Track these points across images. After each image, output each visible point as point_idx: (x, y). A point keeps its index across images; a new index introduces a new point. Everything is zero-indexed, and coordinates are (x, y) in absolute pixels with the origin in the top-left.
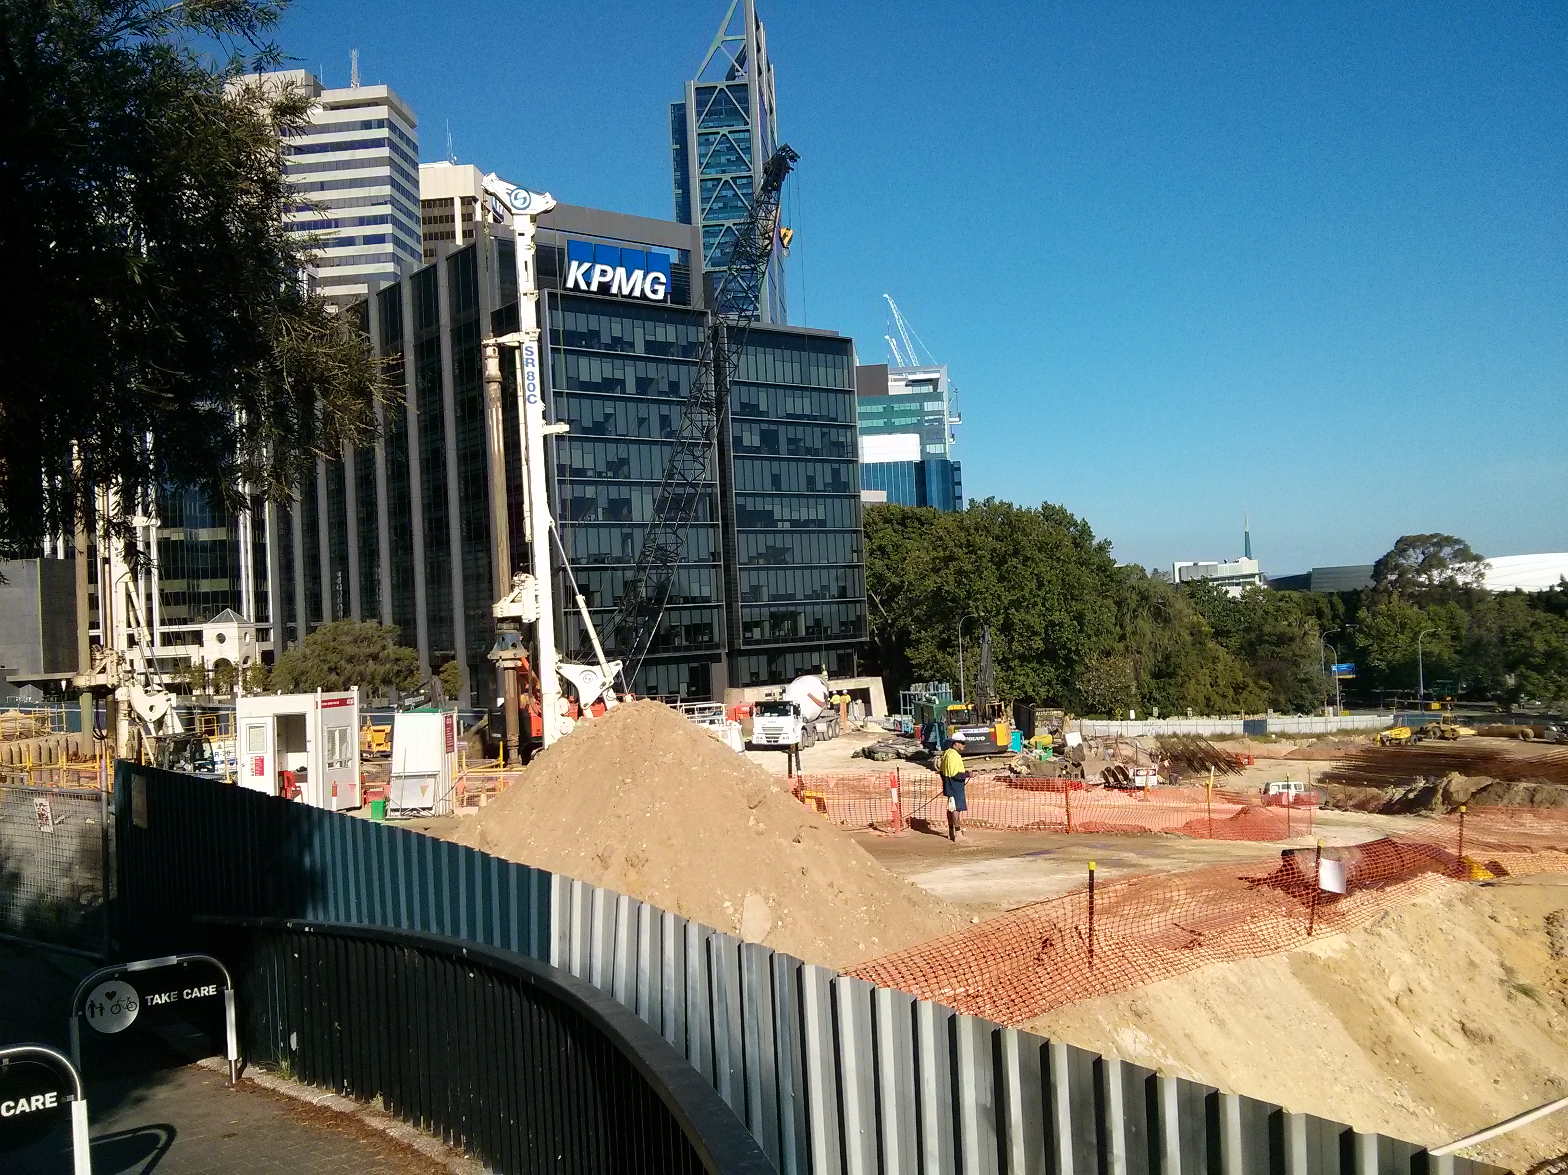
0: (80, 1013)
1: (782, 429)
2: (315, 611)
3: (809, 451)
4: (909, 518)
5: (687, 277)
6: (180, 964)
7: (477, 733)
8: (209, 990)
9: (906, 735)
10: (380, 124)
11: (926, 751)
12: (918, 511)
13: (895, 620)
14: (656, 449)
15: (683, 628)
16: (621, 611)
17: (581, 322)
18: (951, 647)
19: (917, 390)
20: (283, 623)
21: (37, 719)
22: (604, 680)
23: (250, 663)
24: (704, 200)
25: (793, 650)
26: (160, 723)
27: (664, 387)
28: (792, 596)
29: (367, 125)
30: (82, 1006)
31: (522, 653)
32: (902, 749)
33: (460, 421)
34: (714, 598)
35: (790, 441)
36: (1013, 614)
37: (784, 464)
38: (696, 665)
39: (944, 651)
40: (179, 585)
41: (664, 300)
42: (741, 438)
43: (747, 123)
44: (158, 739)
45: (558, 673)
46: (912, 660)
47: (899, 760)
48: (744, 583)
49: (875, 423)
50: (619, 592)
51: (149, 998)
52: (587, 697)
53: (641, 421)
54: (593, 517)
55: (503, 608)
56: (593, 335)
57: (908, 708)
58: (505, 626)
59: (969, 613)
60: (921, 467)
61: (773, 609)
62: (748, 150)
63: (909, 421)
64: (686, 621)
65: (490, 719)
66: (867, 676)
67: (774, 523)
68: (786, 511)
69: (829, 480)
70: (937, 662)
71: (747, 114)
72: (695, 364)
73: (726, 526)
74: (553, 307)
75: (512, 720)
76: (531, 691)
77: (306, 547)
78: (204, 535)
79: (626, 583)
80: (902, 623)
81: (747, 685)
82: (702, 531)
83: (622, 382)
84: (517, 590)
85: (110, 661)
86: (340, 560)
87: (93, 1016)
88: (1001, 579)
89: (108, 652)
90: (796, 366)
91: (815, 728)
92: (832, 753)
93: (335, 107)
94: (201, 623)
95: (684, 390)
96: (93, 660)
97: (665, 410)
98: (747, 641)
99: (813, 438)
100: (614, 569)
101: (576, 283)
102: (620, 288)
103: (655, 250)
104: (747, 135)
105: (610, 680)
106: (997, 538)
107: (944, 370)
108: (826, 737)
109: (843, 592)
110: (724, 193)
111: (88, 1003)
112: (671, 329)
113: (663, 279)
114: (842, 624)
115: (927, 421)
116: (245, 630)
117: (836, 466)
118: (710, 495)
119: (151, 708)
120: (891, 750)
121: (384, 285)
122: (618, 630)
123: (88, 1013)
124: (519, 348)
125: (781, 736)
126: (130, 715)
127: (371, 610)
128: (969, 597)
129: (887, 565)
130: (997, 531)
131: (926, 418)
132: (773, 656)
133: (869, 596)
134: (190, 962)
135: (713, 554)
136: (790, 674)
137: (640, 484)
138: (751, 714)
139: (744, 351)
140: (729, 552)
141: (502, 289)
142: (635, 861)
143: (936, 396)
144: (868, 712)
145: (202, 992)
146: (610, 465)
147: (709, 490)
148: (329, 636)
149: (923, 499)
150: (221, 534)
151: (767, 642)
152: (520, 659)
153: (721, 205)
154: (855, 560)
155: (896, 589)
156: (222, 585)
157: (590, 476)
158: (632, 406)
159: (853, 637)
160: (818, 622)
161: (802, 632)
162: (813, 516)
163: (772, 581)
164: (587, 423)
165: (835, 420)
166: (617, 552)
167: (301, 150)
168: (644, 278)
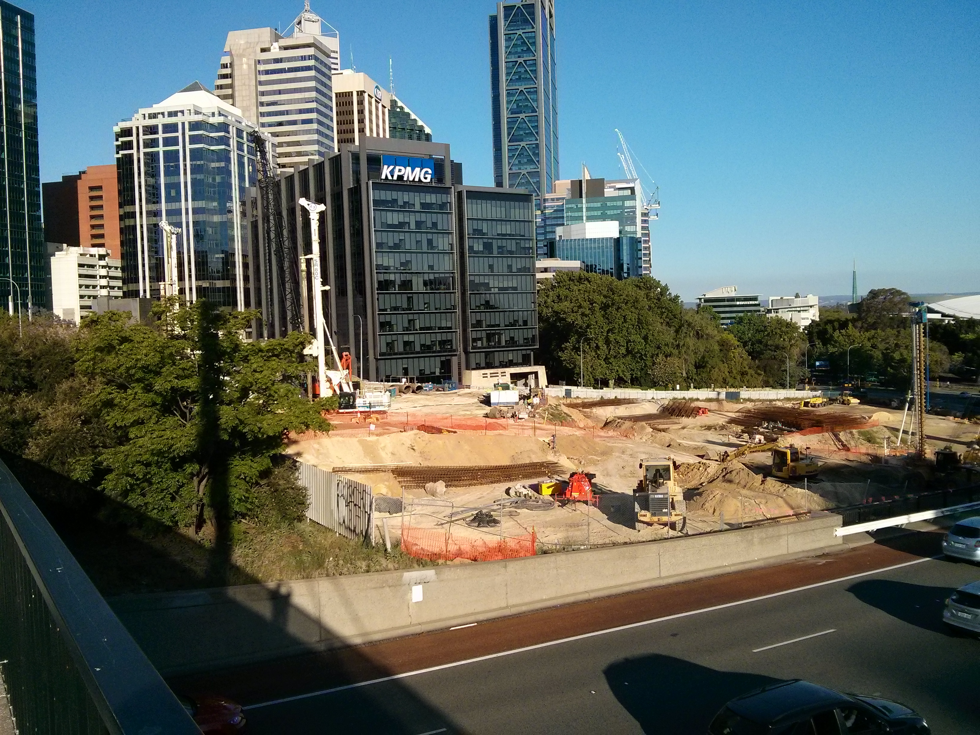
1: (494, 242)
2: (271, 326)
3: (511, 252)
10: (310, 57)
14: (425, 256)
15: (438, 342)
17: (388, 195)
19: (621, 193)
22: (341, 376)
24: (508, 74)
25: (498, 352)
27: (429, 225)
28: (498, 325)
29: (303, 58)
34: (455, 327)
35: (499, 247)
37: (496, 259)
38: (444, 359)
41: (431, 182)
42: (473, 247)
43: (533, 28)
45: (325, 374)
48: (473, 319)
49: (596, 213)
50: (406, 325)
53: (418, 242)
54: (393, 289)
55: (306, 352)
56: (395, 201)
58: (307, 357)
59: (586, 335)
61: (488, 332)
62: (534, 44)
63: (615, 212)
64: (439, 339)
66: (537, 365)
67: (489, 289)
68: (496, 282)
69: (519, 266)
71: (534, 21)
72: (446, 213)
73: (463, 291)
74: (374, 188)
77: (268, 293)
78: (219, 284)
79: (409, 320)
81: (475, 369)
82: (448, 295)
83: (408, 224)
90: (503, 209)
93: (286, 48)
95: (440, 226)
97: (430, 236)
98: (474, 347)
99: (511, 245)
100: (403, 313)
101: (386, 176)
102: (408, 177)
104: (533, 34)
107: (638, 181)
109: (525, 323)
110: (519, 70)
112: (434, 196)
113: (430, 172)
114: (525, 339)
115: (626, 212)
121: (302, 168)
124: (313, 259)
128: (587, 327)
131: (626, 210)
132: (488, 355)
135: (453, 306)
136: (497, 363)
137: (417, 273)
139: (475, 203)
140: (464, 305)
143: (633, 197)
146: (402, 264)
150: (228, 283)
151: (485, 348)
153: (517, 77)
154: (533, 307)
157: (392, 270)
158: (413, 235)
159: (530, 346)
160: (512, 338)
161: (503, 344)
162: (510, 285)
163: (488, 318)
164: (391, 244)
165: (524, 236)
166: (405, 306)
167: (267, 72)
168: (421, 171)
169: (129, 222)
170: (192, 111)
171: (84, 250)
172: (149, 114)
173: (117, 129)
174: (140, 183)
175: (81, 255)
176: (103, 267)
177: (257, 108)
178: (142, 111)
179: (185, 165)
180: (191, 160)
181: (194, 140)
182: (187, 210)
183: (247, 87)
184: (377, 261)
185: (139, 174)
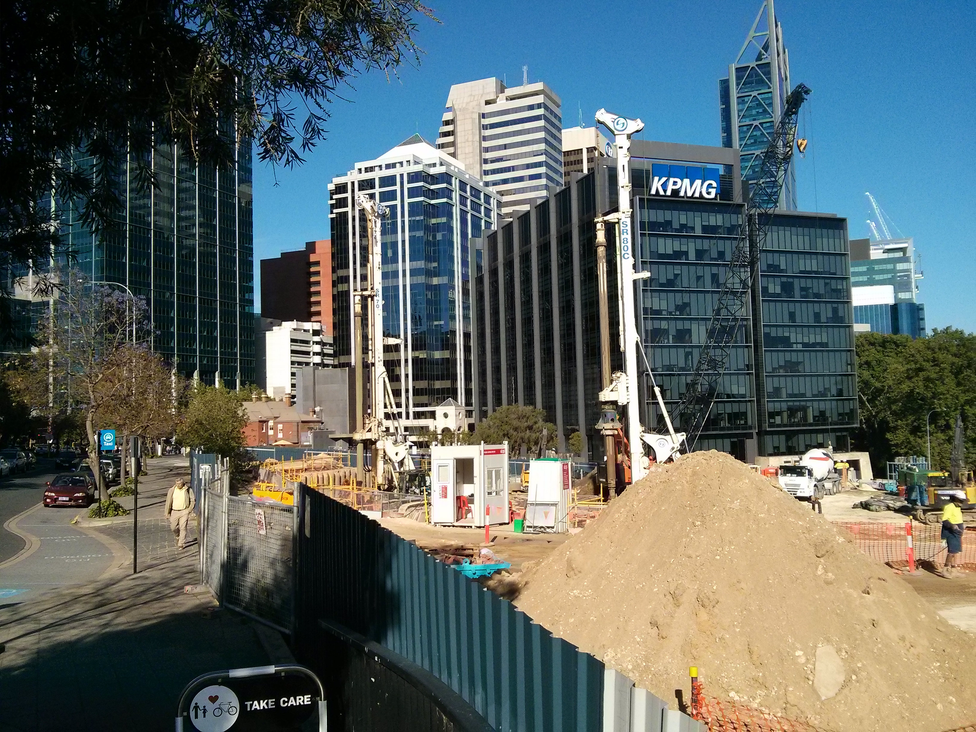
0: (185, 714)
1: (796, 281)
2: (498, 401)
3: (817, 295)
4: (888, 342)
5: (731, 183)
6: (277, 672)
7: (591, 478)
8: (306, 700)
9: (892, 493)
10: (539, 106)
11: (910, 505)
12: (894, 337)
13: (877, 413)
14: (709, 296)
15: (726, 415)
16: (684, 403)
17: (660, 216)
18: (920, 432)
19: (891, 255)
20: (480, 407)
21: (334, 459)
22: (673, 445)
23: (461, 430)
24: (741, 139)
25: (804, 432)
26: (401, 463)
27: (714, 255)
28: (803, 395)
29: (531, 107)
30: (187, 708)
31: (618, 425)
32: (891, 504)
33: (583, 283)
34: (748, 394)
35: (802, 289)
36: (968, 410)
37: (798, 305)
38: (736, 440)
39: (915, 435)
40: (423, 384)
41: (715, 198)
42: (767, 288)
43: (769, 88)
44: (400, 473)
45: (641, 439)
46: (891, 441)
47: (889, 512)
48: (769, 385)
49: (861, 279)
50: (683, 390)
51: (249, 703)
52: (662, 455)
53: (698, 278)
54: (666, 341)
55: (605, 395)
56: (668, 223)
57: (893, 474)
58: (606, 407)
59: (934, 408)
60: (894, 309)
61: (789, 404)
62: (771, 105)
63: (886, 276)
64: (729, 410)
65: (599, 470)
66: (857, 451)
67: (790, 345)
68: (800, 336)
69: (830, 315)
70: (909, 443)
71: (770, 81)
72: (735, 239)
73: (756, 347)
74: (642, 207)
75: (611, 470)
76: (623, 451)
77: (494, 361)
78: (438, 355)
79: (687, 384)
80: (883, 415)
81: (771, 455)
82: (740, 350)
83: (686, 253)
84: (614, 383)
85: (373, 424)
86: (512, 369)
87: (196, 717)
88: (959, 384)
89: (373, 419)
90: (807, 238)
91: (823, 486)
92: (837, 504)
93: (512, 98)
94: (435, 406)
95: (728, 256)
96: (364, 424)
97: (715, 270)
98: (771, 425)
99: (818, 286)
100: (679, 375)
101: (657, 191)
102: (686, 192)
103: (709, 166)
104: (770, 95)
105: (677, 446)
106: (955, 355)
107: (911, 241)
108: (832, 493)
109: (840, 393)
110: (755, 133)
111: (193, 705)
112: (720, 217)
113: (715, 184)
114: (840, 415)
115: (899, 277)
116: (459, 411)
117: (835, 305)
118: (746, 326)
119: (397, 454)
120: (883, 504)
121: (539, 202)
122: (682, 415)
123: (192, 714)
124: (618, 223)
125: (799, 491)
126: (384, 458)
127: (530, 400)
128: (934, 397)
129: (872, 375)
130: (954, 349)
131: (898, 274)
132: (789, 435)
133: (859, 396)
134: (286, 672)
135: (747, 366)
136: (802, 448)
137: (697, 319)
138: (777, 474)
139: (770, 230)
140: (758, 365)
141: (610, 198)
142: (706, 602)
143: (905, 259)
144: (859, 476)
145: (298, 701)
146: (678, 308)
147: (745, 323)
148: (504, 415)
149: (896, 329)
150: (446, 354)
151: (785, 426)
152: (616, 429)
153: (752, 141)
154: (849, 370)
155: (879, 391)
156: (447, 384)
157: (665, 315)
158: (692, 268)
159: (848, 423)
160: (822, 413)
161: (811, 420)
162: (818, 340)
163: (789, 384)
164: (663, 280)
165: (835, 274)
166: (682, 364)
167: (493, 126)
168: (702, 185)
169: (342, 287)
170: (412, 161)
171: (297, 325)
172: (366, 169)
173: (331, 187)
174: (354, 244)
175: (294, 329)
176: (317, 343)
177: (481, 166)
178: (358, 165)
179: (403, 222)
180: (409, 216)
181: (413, 193)
182: (404, 271)
183: (470, 143)
184: (644, 303)
185: (354, 234)
